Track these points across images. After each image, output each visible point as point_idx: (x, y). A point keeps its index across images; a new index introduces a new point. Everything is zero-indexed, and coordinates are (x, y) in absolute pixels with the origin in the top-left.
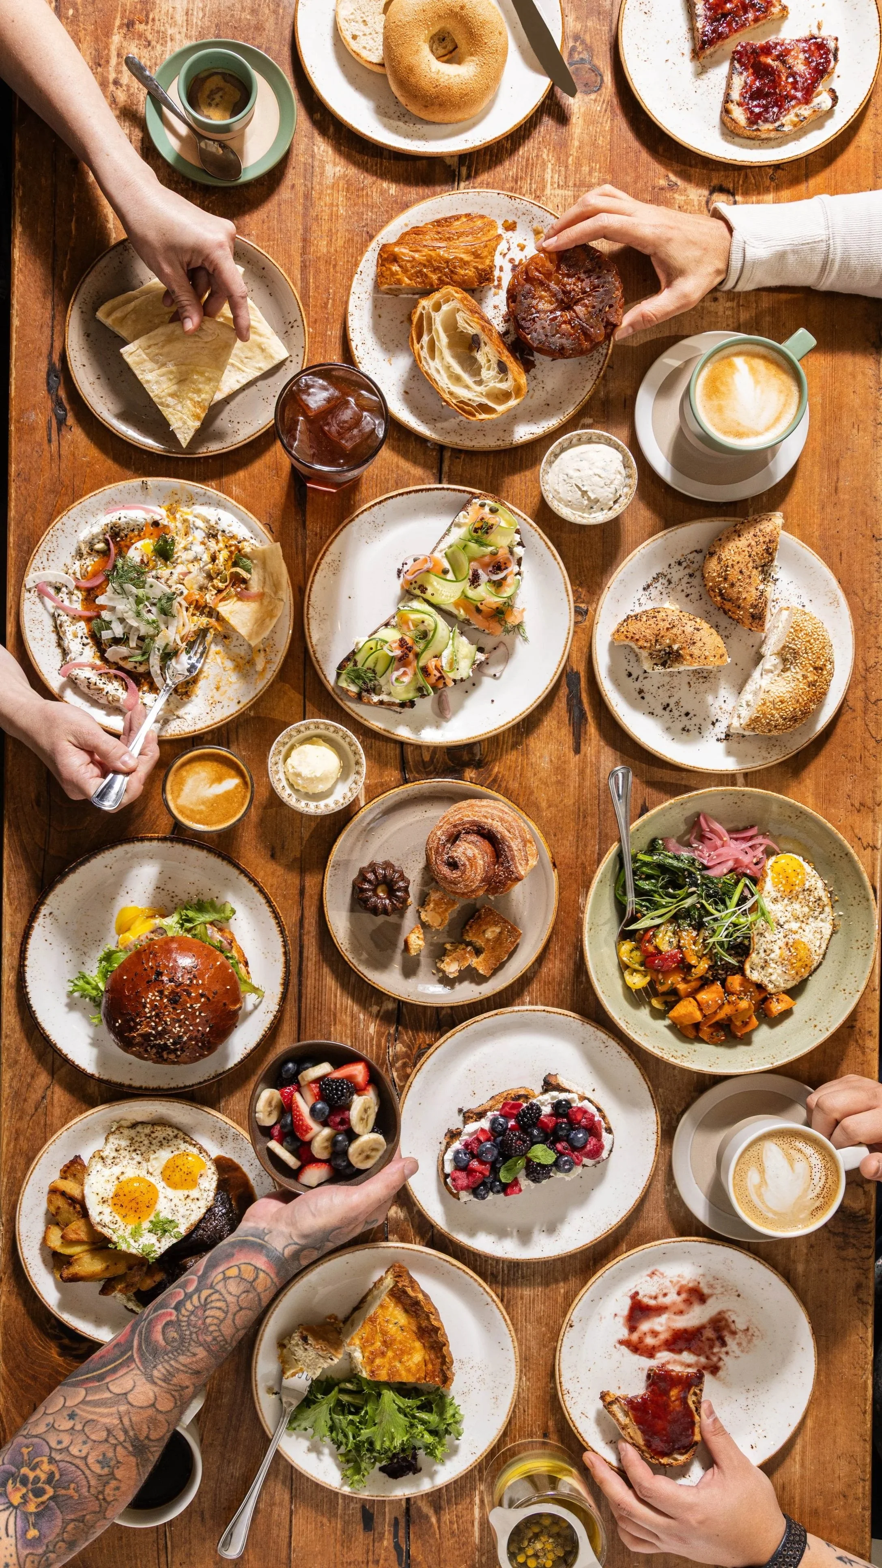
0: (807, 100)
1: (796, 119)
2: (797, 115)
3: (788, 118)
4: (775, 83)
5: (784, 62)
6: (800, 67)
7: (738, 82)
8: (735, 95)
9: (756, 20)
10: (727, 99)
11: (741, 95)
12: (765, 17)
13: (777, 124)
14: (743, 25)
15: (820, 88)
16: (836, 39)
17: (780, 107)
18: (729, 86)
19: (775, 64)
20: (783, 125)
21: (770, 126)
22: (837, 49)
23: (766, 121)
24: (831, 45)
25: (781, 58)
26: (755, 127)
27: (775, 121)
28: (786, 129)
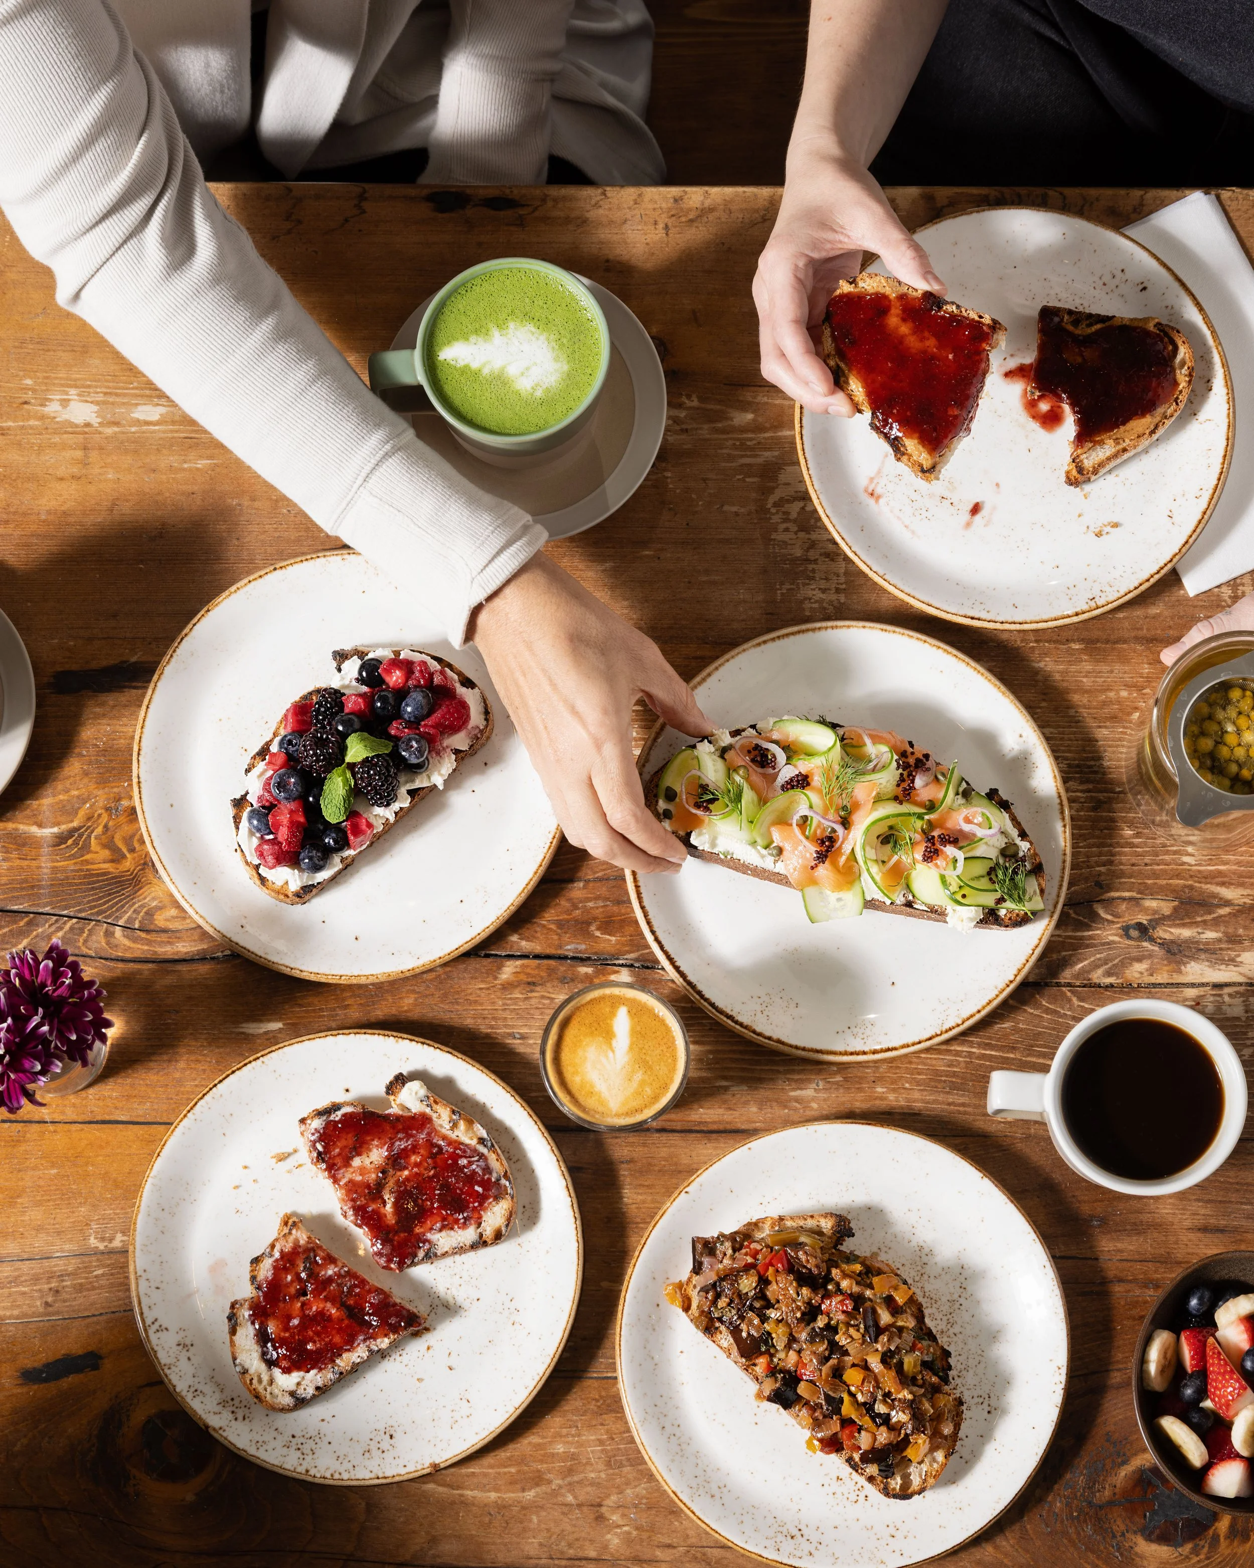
0: (421, 1121)
1: (462, 1125)
2: (455, 1126)
3: (466, 1140)
4: (422, 1184)
5: (380, 1186)
6: (377, 1155)
7: (443, 1240)
8: (469, 1235)
9: (330, 1259)
10: (481, 1243)
11: (464, 1226)
12: (320, 1247)
13: (482, 1149)
14: (350, 1274)
15: (394, 1110)
16: (303, 1121)
17: (455, 1157)
18: (460, 1250)
19: (389, 1199)
20: (481, 1141)
21: (492, 1158)
22: (319, 1113)
23: (487, 1169)
24: (317, 1124)
25: (375, 1192)
26: (504, 1182)
27: (482, 1156)
28: (483, 1133)
